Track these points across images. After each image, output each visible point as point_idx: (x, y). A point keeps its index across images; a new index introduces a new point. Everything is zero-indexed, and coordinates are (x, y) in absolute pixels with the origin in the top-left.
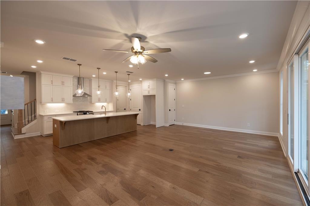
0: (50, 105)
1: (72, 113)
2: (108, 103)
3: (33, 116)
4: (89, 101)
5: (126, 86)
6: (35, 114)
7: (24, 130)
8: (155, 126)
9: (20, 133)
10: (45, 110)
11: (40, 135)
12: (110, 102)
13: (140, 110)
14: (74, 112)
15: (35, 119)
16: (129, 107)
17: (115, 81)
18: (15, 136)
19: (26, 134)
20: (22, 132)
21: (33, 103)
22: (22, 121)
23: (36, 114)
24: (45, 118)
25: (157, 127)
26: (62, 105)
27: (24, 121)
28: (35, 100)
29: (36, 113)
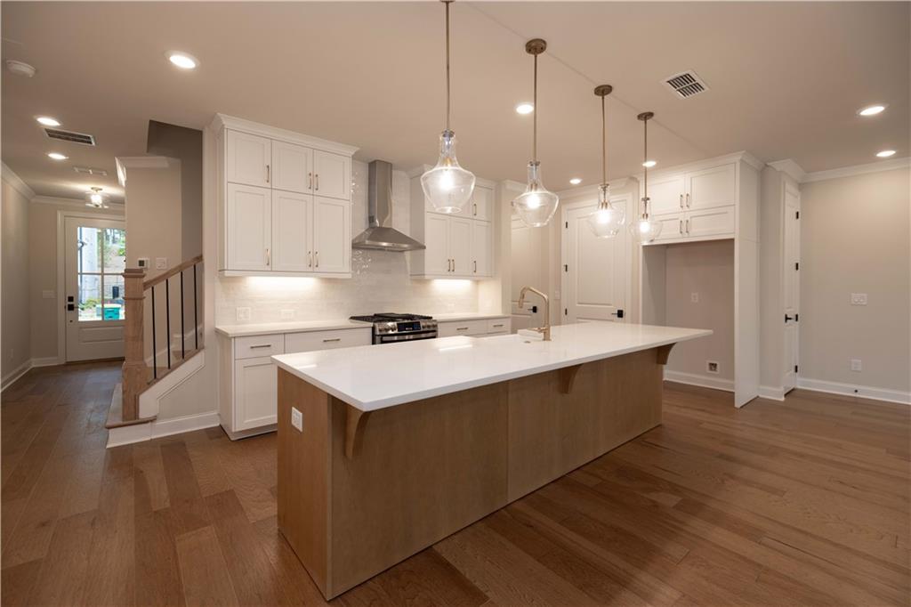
0: (260, 285)
1: (345, 322)
2: (477, 282)
3: (190, 335)
4: (409, 268)
6: (198, 328)
7: (149, 402)
8: (730, 396)
9: (131, 416)
10: (238, 309)
11: (218, 425)
12: (491, 276)
13: (620, 314)
14: (352, 318)
15: (198, 347)
16: (557, 300)
18: (111, 431)
19: (158, 423)
20: (143, 415)
21: (189, 273)
22: (143, 359)
23: (203, 329)
24: (240, 350)
25: (738, 404)
26: (306, 285)
27: (149, 361)
28: (200, 258)
29: (202, 321)
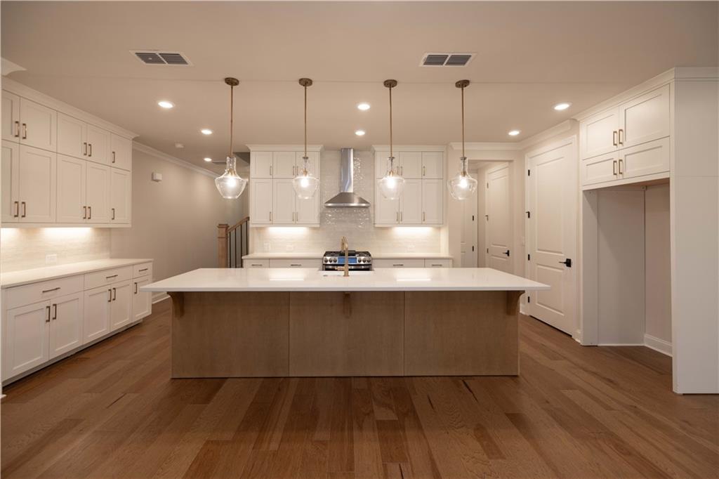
5: (510, 161)
10: (264, 244)
13: (568, 263)
16: (523, 245)
17: (457, 146)
